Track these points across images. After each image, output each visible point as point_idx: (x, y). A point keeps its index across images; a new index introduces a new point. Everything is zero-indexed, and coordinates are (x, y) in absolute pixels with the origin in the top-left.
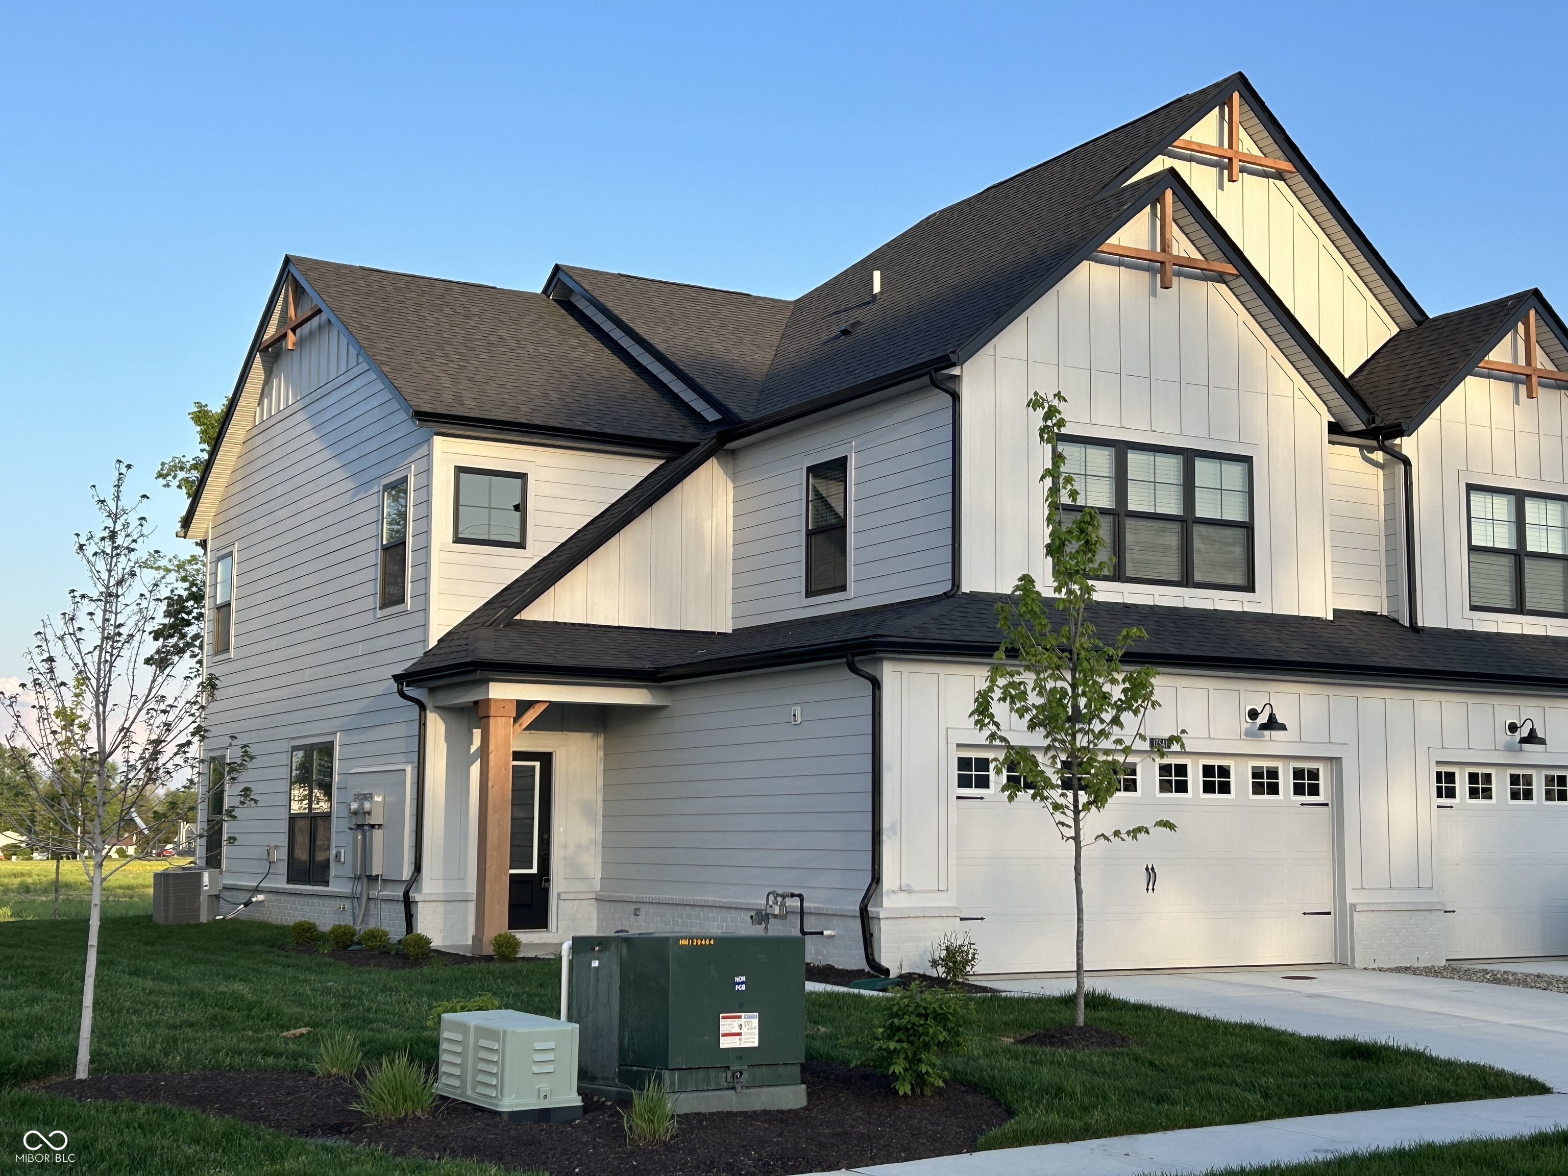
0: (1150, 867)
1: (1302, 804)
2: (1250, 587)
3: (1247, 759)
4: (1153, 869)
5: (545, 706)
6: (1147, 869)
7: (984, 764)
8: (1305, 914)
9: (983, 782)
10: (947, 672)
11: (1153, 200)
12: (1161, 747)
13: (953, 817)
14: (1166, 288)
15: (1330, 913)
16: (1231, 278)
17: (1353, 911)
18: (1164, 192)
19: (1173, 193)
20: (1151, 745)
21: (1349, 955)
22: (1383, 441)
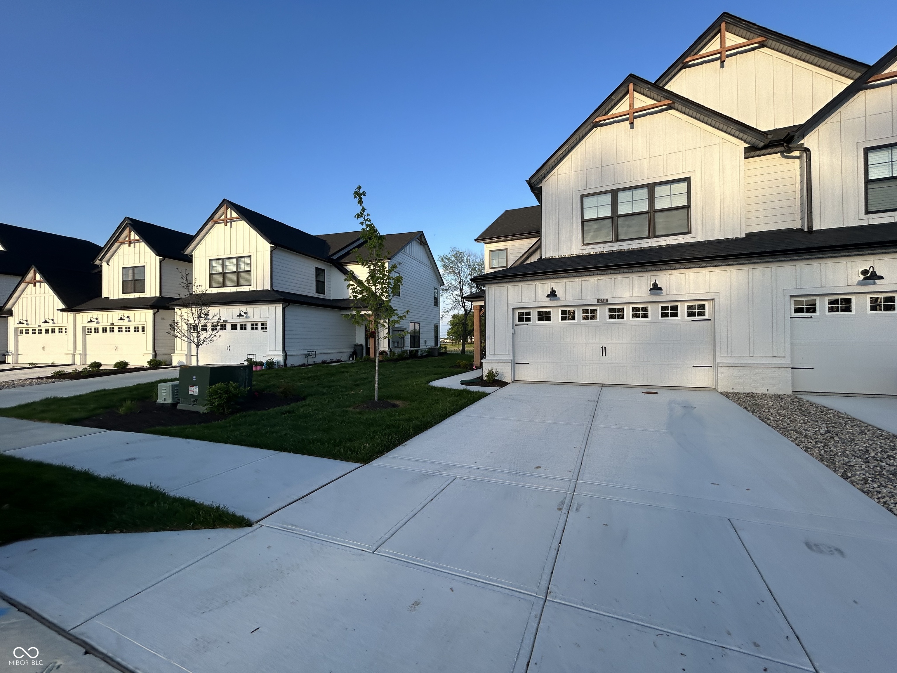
1: (693, 320)
2: (689, 232)
4: (605, 348)
6: (602, 348)
7: (528, 314)
8: (694, 366)
9: (528, 320)
10: (508, 285)
11: (626, 90)
12: (604, 302)
13: (511, 331)
14: (632, 124)
15: (711, 367)
16: (673, 105)
17: (718, 366)
18: (628, 86)
19: (634, 84)
20: (598, 302)
21: (717, 385)
22: (787, 146)
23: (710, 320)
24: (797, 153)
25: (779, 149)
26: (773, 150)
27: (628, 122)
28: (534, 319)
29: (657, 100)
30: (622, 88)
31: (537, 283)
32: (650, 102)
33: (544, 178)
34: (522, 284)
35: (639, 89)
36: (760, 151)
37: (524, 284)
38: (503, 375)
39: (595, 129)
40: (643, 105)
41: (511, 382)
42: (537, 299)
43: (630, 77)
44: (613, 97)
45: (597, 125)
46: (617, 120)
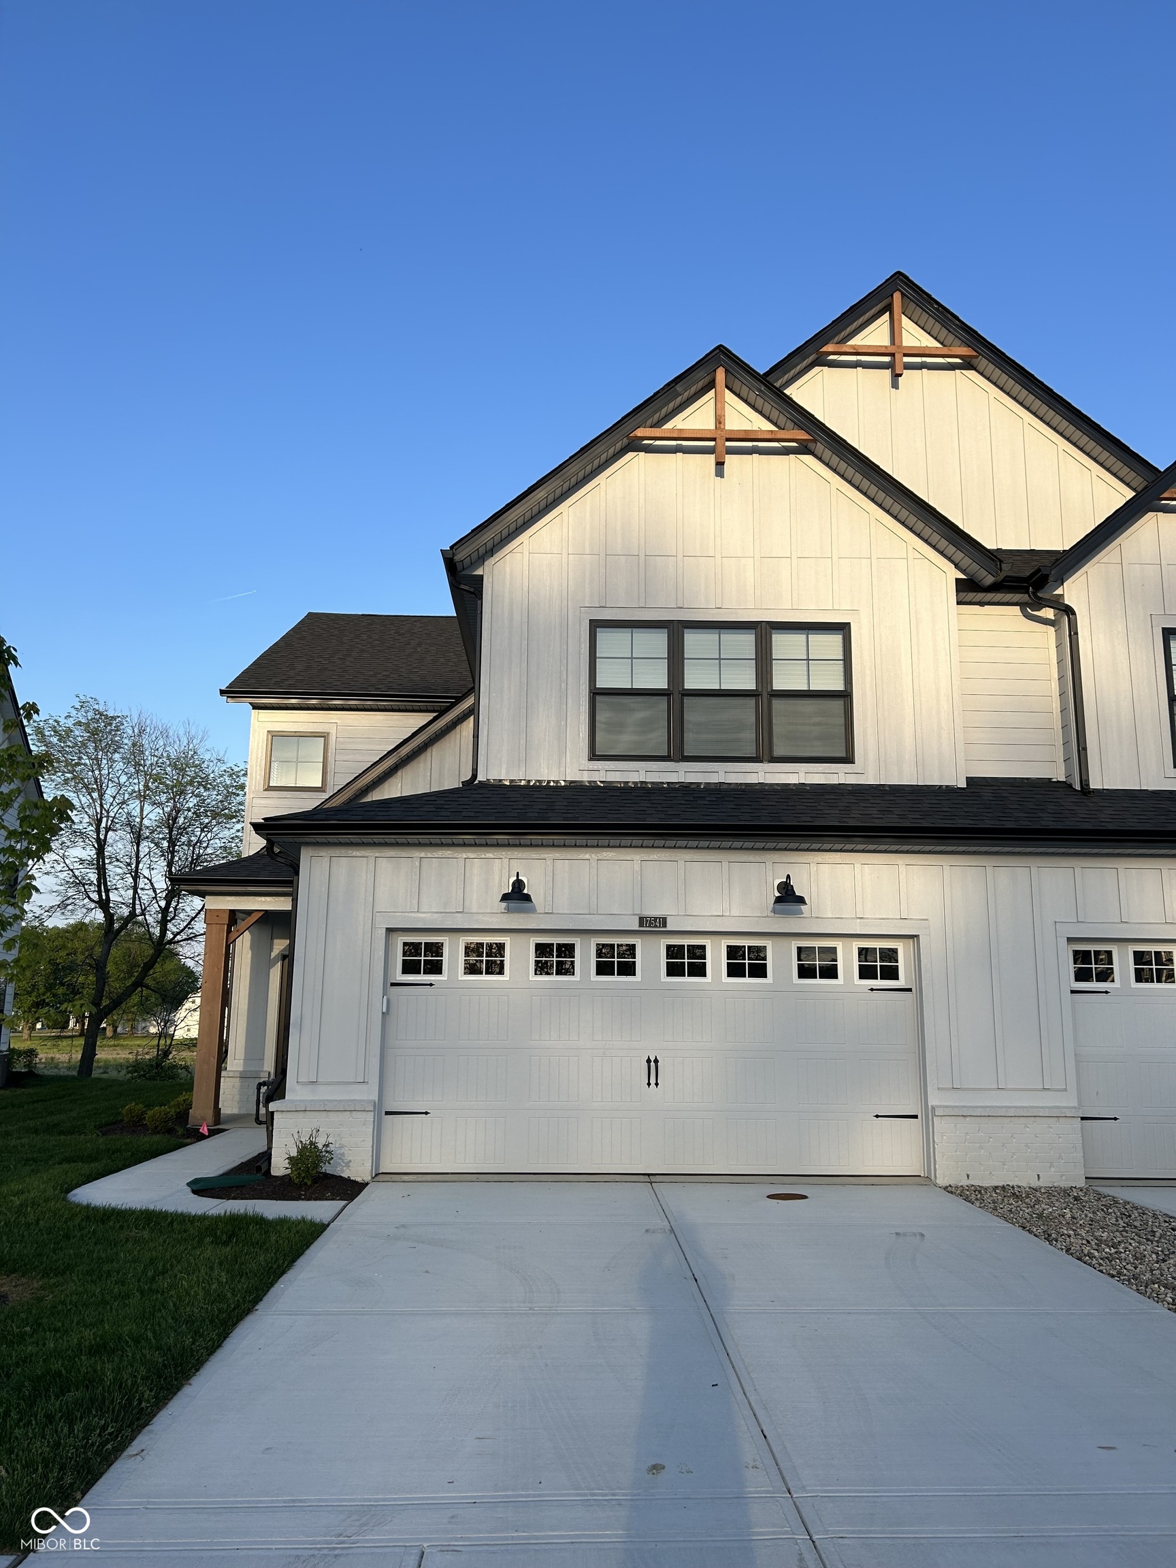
0: (652, 1059)
1: (872, 990)
2: (848, 759)
3: (789, 939)
4: (656, 1061)
5: (262, 913)
6: (649, 1061)
7: (436, 949)
8: (877, 1116)
9: (435, 968)
10: (377, 855)
11: (707, 380)
12: (656, 926)
13: (379, 1005)
14: (720, 464)
15: (915, 1117)
16: (811, 446)
17: (934, 1115)
18: (715, 370)
19: (727, 371)
20: (641, 925)
21: (932, 1168)
22: (1034, 594)
23: (910, 990)
24: (1048, 613)
25: (1017, 597)
26: (1008, 597)
27: (711, 459)
28: (453, 968)
29: (775, 424)
30: (700, 373)
31: (471, 855)
32: (762, 425)
33: (491, 551)
34: (423, 855)
35: (736, 387)
36: (985, 594)
37: (429, 855)
38: (343, 1154)
39: (630, 455)
40: (746, 426)
41: (367, 1178)
42: (467, 903)
43: (718, 351)
44: (679, 388)
45: (636, 446)
46: (686, 445)
